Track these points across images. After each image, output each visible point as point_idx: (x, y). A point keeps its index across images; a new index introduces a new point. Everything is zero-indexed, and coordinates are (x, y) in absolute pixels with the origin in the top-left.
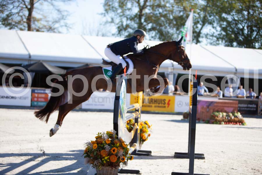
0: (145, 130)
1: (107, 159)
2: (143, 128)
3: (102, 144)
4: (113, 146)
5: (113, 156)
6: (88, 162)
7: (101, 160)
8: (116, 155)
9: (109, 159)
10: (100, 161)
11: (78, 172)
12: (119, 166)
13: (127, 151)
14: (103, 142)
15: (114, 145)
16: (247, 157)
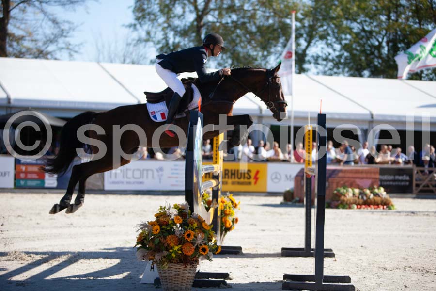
0: (229, 212)
1: (178, 250)
3: (167, 225)
4: (186, 227)
5: (187, 245)
6: (144, 257)
7: (168, 252)
8: (193, 244)
9: (181, 249)
10: (166, 255)
12: (197, 262)
13: (210, 236)
14: (170, 222)
15: (188, 226)
16: (406, 253)
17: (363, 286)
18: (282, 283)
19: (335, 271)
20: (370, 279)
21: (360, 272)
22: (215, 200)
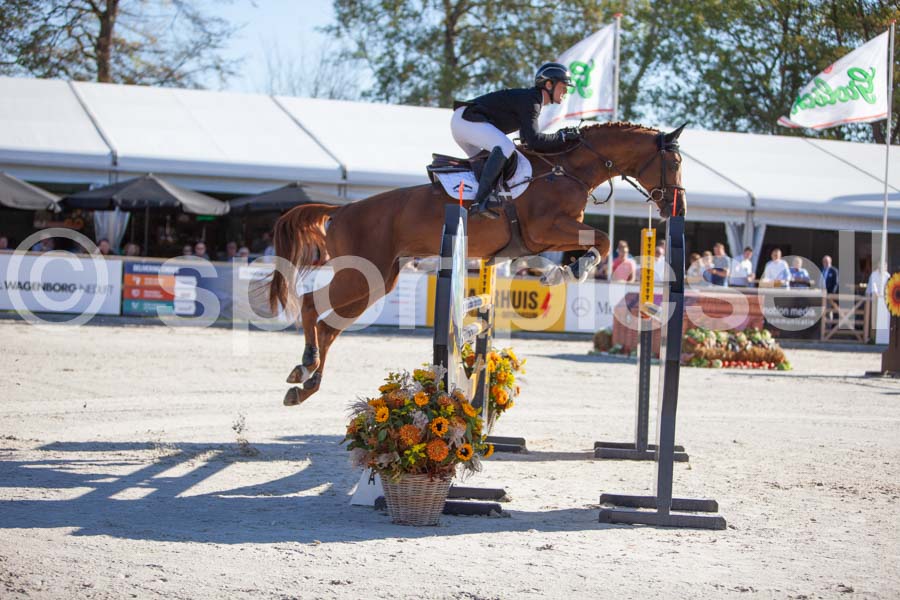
0: (505, 376)
1: (420, 452)
2: (498, 369)
3: (402, 407)
4: (435, 412)
5: (436, 443)
6: (361, 461)
7: (401, 454)
8: (447, 441)
9: (425, 451)
10: (398, 458)
11: (321, 494)
12: (452, 472)
13: (476, 429)
14: (407, 402)
15: (438, 409)
16: (812, 456)
17: (739, 518)
18: (599, 511)
19: (690, 489)
20: (751, 506)
21: (732, 491)
22: (480, 356)
